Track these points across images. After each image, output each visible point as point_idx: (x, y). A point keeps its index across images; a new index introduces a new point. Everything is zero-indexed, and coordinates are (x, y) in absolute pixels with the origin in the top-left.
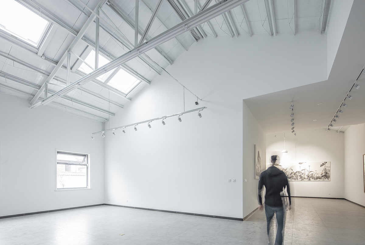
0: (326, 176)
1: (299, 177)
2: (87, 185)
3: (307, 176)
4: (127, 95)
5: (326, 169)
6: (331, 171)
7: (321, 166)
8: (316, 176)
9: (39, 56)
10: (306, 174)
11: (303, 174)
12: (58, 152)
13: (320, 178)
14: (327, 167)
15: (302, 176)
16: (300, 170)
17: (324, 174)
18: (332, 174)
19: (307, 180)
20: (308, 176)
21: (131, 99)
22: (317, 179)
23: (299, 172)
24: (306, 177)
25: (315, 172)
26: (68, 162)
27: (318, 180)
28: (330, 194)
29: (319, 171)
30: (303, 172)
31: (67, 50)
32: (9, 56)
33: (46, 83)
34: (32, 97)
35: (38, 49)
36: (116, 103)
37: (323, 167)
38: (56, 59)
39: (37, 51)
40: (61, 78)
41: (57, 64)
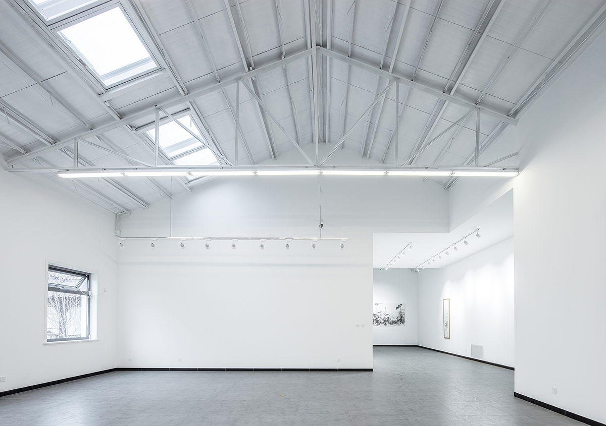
0: (401, 320)
2: (89, 333)
3: (383, 319)
4: (189, 182)
5: (401, 312)
6: (406, 314)
7: (397, 308)
8: (392, 320)
10: (383, 318)
11: (379, 317)
13: (396, 323)
14: (402, 309)
15: (378, 319)
16: (376, 313)
17: (399, 318)
18: (407, 318)
19: (383, 325)
20: (385, 321)
21: (191, 188)
22: (393, 323)
24: (382, 321)
25: (391, 315)
26: (61, 288)
27: (394, 325)
28: (404, 341)
29: (394, 315)
30: (379, 315)
31: (156, 106)
32: (43, 82)
33: (75, 139)
34: (23, 151)
35: (108, 89)
36: (165, 189)
37: (399, 309)
38: (123, 110)
39: (103, 91)
40: (105, 137)
41: (121, 119)
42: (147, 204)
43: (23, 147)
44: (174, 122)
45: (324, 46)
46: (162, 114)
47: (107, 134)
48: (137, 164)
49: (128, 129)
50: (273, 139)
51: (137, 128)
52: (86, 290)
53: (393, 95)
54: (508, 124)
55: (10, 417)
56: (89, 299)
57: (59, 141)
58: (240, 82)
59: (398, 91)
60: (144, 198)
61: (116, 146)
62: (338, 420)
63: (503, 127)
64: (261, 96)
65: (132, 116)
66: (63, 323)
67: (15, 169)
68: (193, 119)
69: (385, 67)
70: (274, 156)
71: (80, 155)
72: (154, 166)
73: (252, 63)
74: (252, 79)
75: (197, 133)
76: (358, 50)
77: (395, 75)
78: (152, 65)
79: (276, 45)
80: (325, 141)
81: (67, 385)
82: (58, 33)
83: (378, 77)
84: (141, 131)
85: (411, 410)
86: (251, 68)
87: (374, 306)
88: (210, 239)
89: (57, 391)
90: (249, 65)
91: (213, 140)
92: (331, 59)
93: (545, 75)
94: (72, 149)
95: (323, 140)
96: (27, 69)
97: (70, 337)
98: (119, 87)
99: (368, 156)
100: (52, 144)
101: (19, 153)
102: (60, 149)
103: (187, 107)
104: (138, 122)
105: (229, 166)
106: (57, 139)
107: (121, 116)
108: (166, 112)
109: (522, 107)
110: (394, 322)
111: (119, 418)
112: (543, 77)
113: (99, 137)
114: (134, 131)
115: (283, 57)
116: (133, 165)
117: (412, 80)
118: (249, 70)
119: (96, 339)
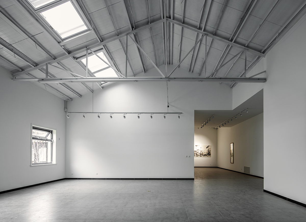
0: (209, 154)
1: (195, 155)
2: (47, 160)
4: (102, 84)
5: (209, 150)
6: (211, 151)
7: (207, 148)
8: (204, 154)
9: (60, 45)
10: (199, 153)
11: (197, 152)
12: (34, 128)
13: (206, 155)
14: (210, 148)
15: (197, 154)
16: (196, 150)
17: (208, 153)
18: (212, 153)
19: (200, 156)
20: (200, 154)
21: (103, 87)
23: (195, 151)
25: (203, 151)
26: (38, 138)
27: (205, 156)
28: (211, 165)
29: (205, 151)
30: (197, 151)
31: (86, 47)
32: (32, 37)
33: (47, 64)
34: (21, 70)
35: (63, 40)
36: (90, 88)
37: (208, 148)
38: (70, 49)
39: (61, 41)
40: (61, 63)
41: (69, 54)
42: (81, 96)
43: (20, 68)
44: (95, 55)
45: (170, 17)
46: (89, 51)
47: (62, 61)
48: (77, 77)
49: (72, 59)
50: (144, 63)
51: (77, 58)
52: (50, 139)
53: (204, 41)
54: (261, 57)
55: (18, 201)
56: (52, 143)
57: (39, 65)
58: (128, 36)
59: (206, 40)
60: (79, 93)
61: (66, 67)
62: (177, 202)
63: (259, 58)
64: (138, 42)
65: (75, 53)
66: (37, 155)
67: (17, 79)
68: (104, 54)
69: (200, 28)
70: (145, 71)
71: (49, 72)
72: (85, 78)
73: (134, 26)
74: (134, 34)
75: (106, 61)
76: (186, 20)
77: (205, 33)
78: (85, 28)
79: (146, 17)
80: (170, 64)
81: (42, 186)
82: (40, 14)
83: (197, 33)
84: (78, 60)
85: (212, 198)
86: (133, 29)
87: (195, 147)
88: (113, 113)
89: (37, 189)
90: (133, 27)
91: (114, 64)
92: (173, 24)
93: (278, 34)
94: (44, 69)
95: (169, 63)
96: (24, 31)
97: (41, 163)
98: (68, 39)
99: (192, 71)
100: (35, 67)
101: (19, 71)
102: (39, 69)
103: (102, 48)
104: (77, 56)
105: (123, 77)
106: (37, 64)
107: (69, 52)
108: (91, 50)
109: (268, 48)
110: (205, 155)
111: (70, 202)
112: (277, 34)
113: (58, 63)
114: (75, 60)
115: (149, 23)
116: (75, 77)
117: (213, 35)
118: (133, 30)
119: (55, 163)
